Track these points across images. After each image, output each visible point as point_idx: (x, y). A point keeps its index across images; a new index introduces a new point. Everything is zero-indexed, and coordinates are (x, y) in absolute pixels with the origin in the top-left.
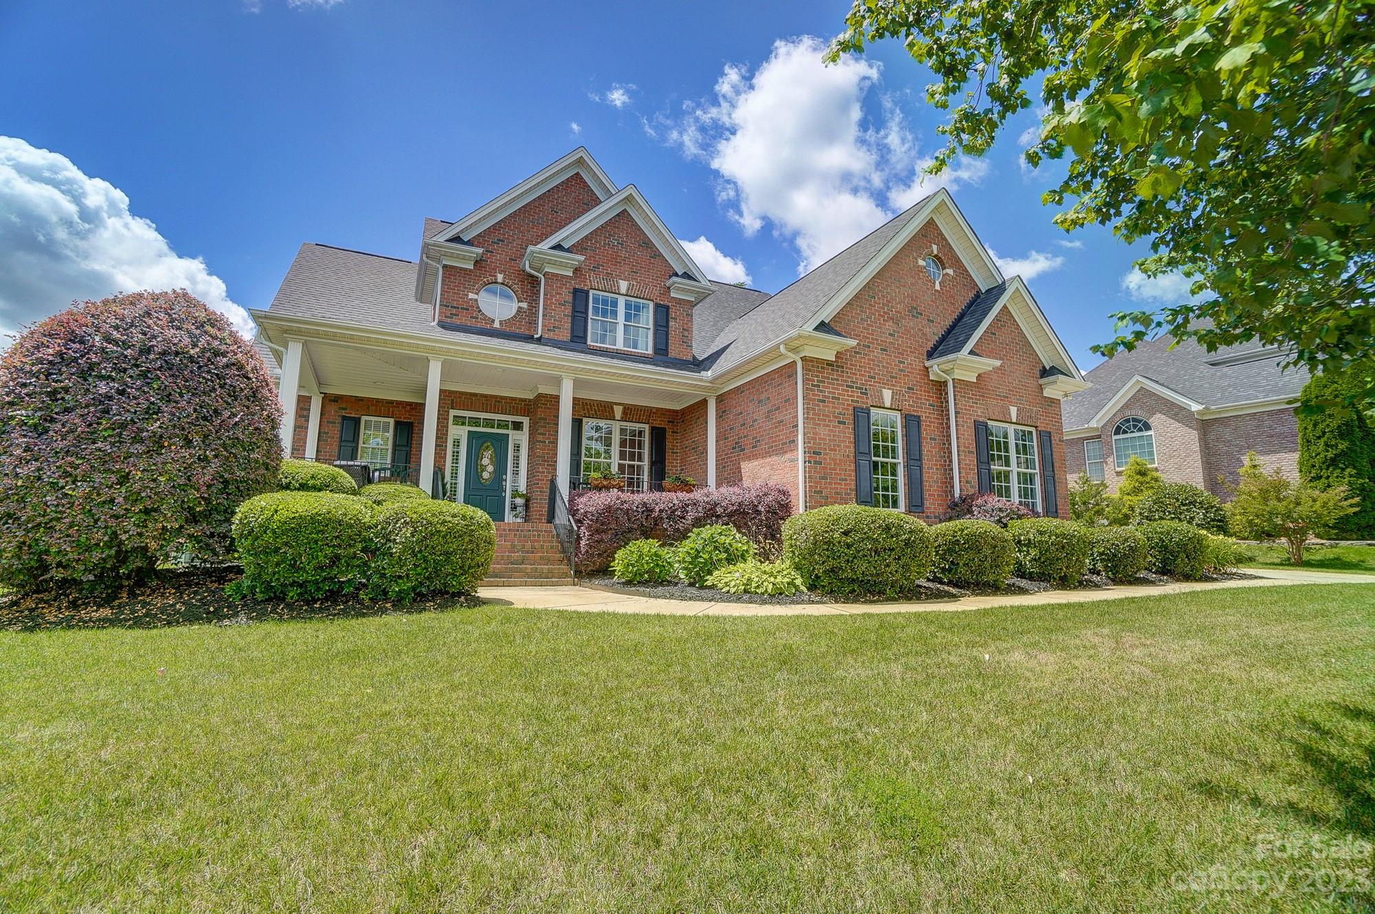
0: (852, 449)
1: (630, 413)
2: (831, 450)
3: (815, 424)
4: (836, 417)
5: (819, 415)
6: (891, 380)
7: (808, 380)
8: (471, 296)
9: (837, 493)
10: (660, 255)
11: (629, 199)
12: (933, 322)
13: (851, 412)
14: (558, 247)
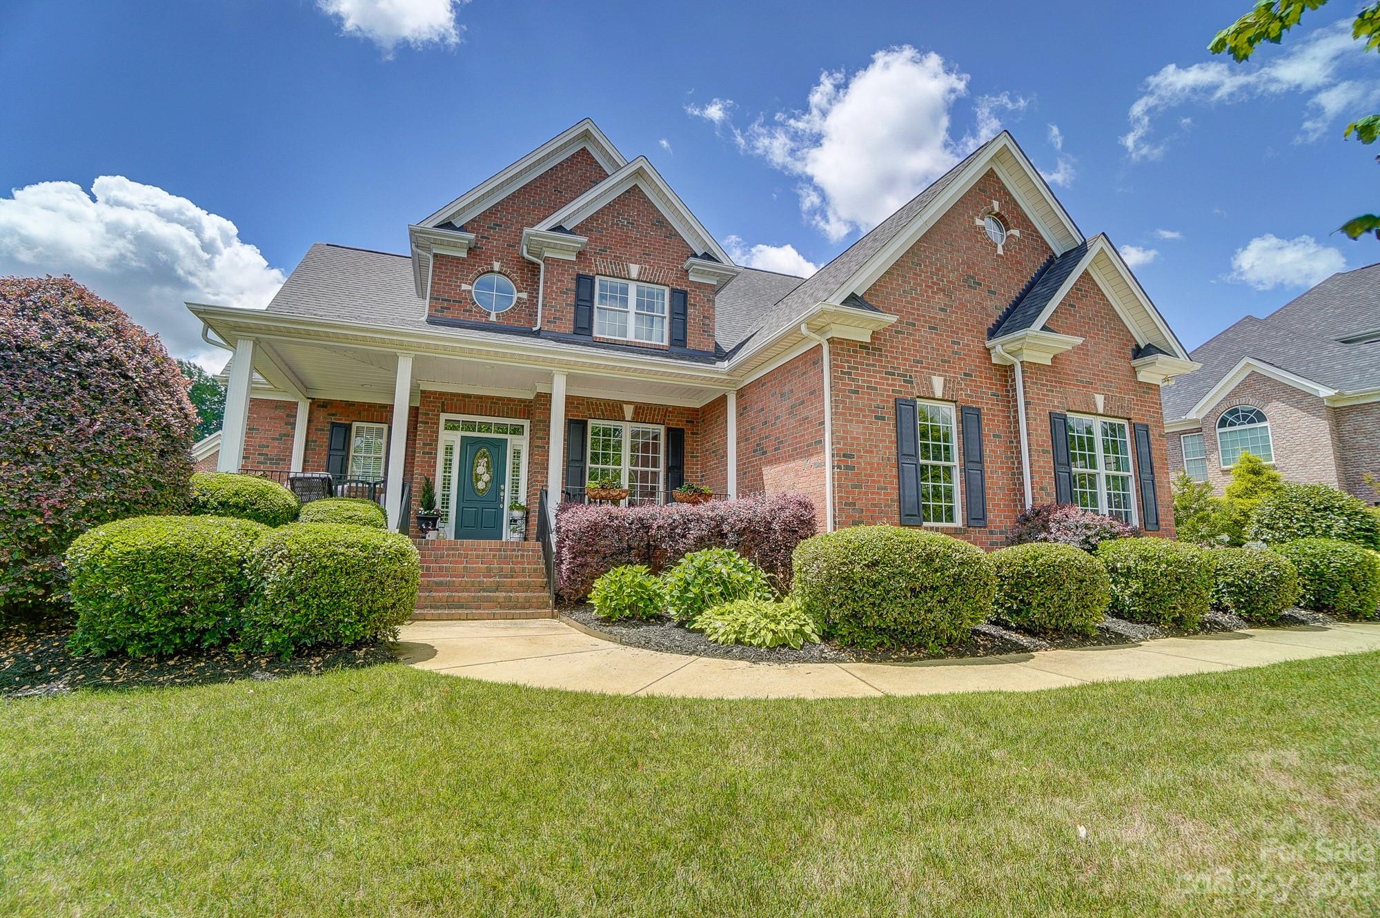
0: (894, 450)
1: (643, 412)
2: (867, 452)
3: (846, 420)
4: (873, 412)
5: (850, 409)
6: (943, 365)
7: (837, 366)
8: (464, 287)
9: (875, 505)
10: (677, 234)
11: (640, 173)
12: (994, 293)
13: (892, 404)
14: (559, 228)
